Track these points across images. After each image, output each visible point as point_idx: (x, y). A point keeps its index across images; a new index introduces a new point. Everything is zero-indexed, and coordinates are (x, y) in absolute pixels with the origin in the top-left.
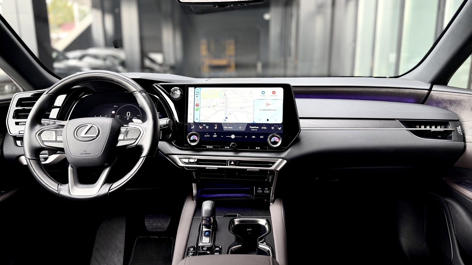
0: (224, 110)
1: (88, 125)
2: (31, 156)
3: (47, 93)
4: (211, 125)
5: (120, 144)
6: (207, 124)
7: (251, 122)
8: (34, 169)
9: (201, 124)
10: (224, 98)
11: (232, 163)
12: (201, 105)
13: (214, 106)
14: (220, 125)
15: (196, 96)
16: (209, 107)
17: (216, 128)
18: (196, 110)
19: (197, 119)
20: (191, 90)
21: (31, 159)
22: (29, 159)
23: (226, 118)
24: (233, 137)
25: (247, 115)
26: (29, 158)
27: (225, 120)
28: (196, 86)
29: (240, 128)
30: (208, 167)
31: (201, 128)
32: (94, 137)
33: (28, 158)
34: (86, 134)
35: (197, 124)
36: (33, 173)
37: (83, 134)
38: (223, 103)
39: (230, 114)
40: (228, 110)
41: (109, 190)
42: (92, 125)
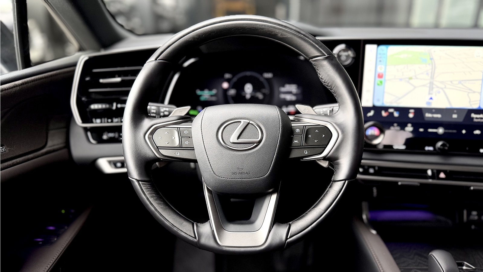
0: (428, 85)
1: (242, 121)
2: (140, 174)
3: (156, 60)
4: (404, 111)
5: (295, 154)
6: (397, 109)
7: (475, 107)
8: (148, 199)
9: (386, 109)
10: (429, 64)
11: (442, 175)
12: (387, 77)
13: (410, 78)
14: (419, 111)
15: (378, 60)
16: (401, 80)
17: (411, 115)
18: (378, 85)
19: (378, 100)
20: (370, 49)
21: (141, 181)
22: (138, 181)
23: (431, 98)
24: (441, 131)
25: (468, 95)
26: (138, 178)
27: (428, 103)
28: (379, 42)
29: (455, 116)
30: (401, 181)
31: (384, 114)
32: (254, 143)
33: (136, 179)
34: (238, 138)
35: (377, 109)
36: (147, 205)
37: (233, 138)
38: (427, 74)
39: (439, 92)
40: (434, 86)
41: (287, 239)
42: (248, 121)
